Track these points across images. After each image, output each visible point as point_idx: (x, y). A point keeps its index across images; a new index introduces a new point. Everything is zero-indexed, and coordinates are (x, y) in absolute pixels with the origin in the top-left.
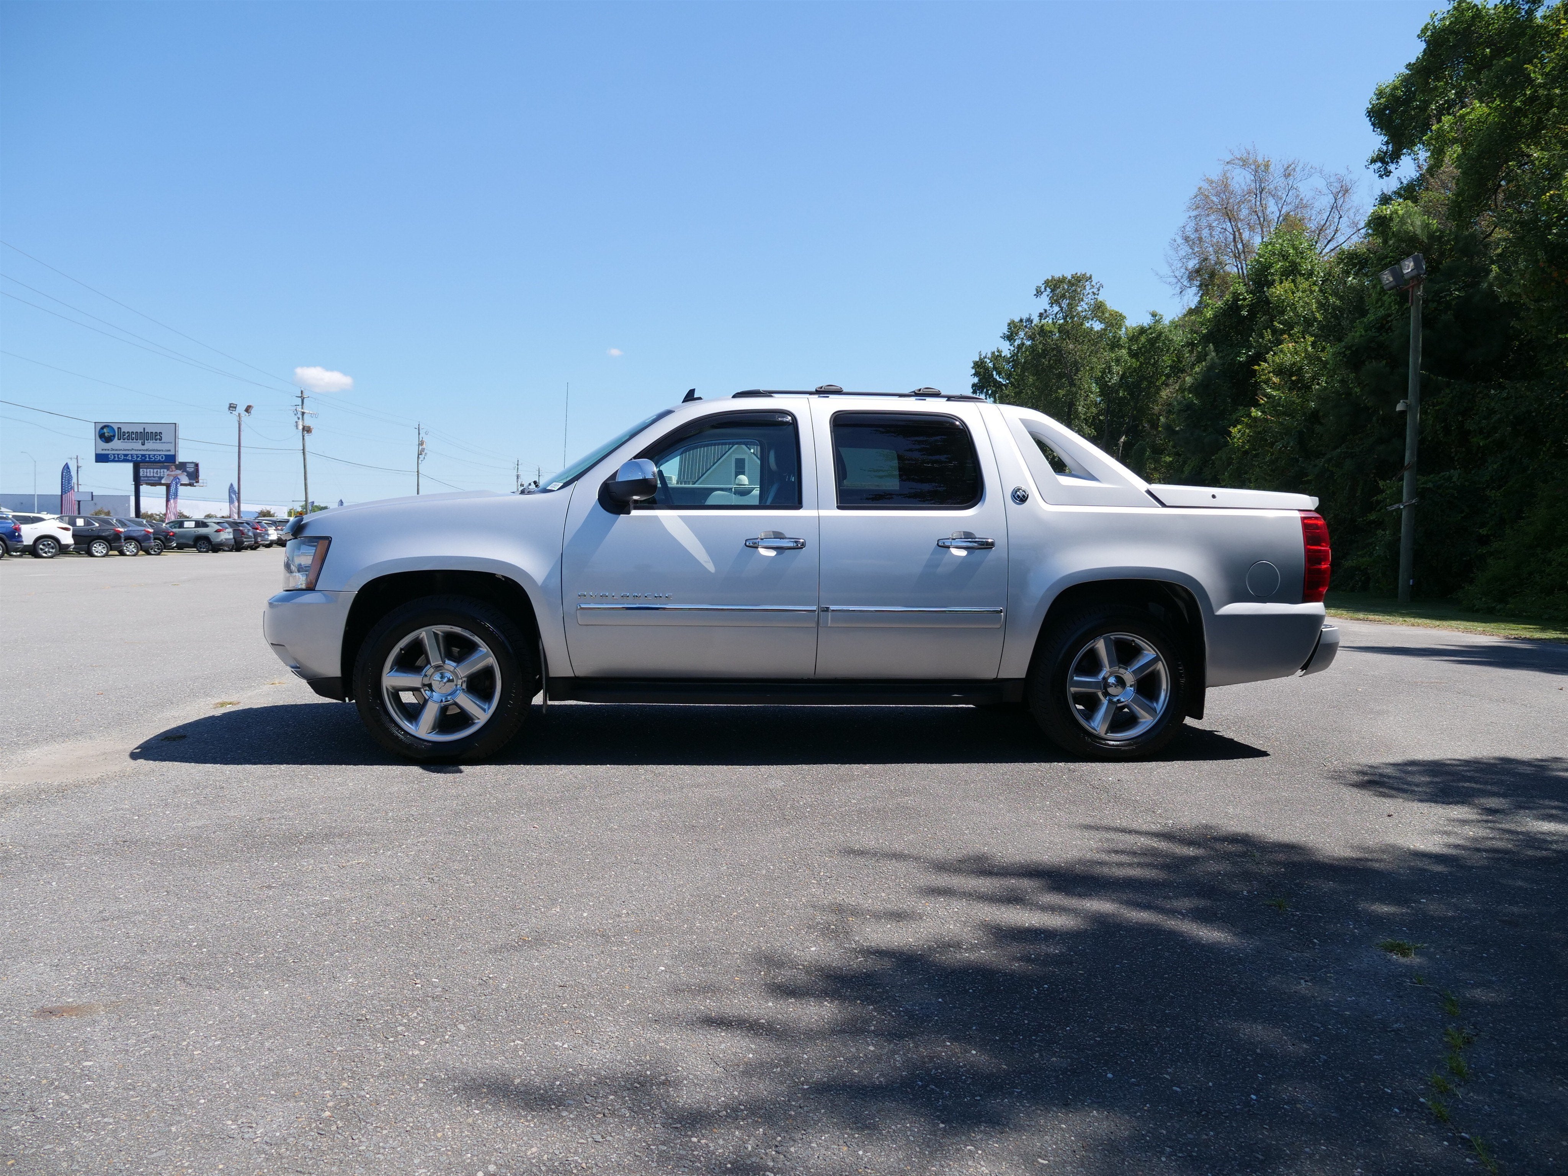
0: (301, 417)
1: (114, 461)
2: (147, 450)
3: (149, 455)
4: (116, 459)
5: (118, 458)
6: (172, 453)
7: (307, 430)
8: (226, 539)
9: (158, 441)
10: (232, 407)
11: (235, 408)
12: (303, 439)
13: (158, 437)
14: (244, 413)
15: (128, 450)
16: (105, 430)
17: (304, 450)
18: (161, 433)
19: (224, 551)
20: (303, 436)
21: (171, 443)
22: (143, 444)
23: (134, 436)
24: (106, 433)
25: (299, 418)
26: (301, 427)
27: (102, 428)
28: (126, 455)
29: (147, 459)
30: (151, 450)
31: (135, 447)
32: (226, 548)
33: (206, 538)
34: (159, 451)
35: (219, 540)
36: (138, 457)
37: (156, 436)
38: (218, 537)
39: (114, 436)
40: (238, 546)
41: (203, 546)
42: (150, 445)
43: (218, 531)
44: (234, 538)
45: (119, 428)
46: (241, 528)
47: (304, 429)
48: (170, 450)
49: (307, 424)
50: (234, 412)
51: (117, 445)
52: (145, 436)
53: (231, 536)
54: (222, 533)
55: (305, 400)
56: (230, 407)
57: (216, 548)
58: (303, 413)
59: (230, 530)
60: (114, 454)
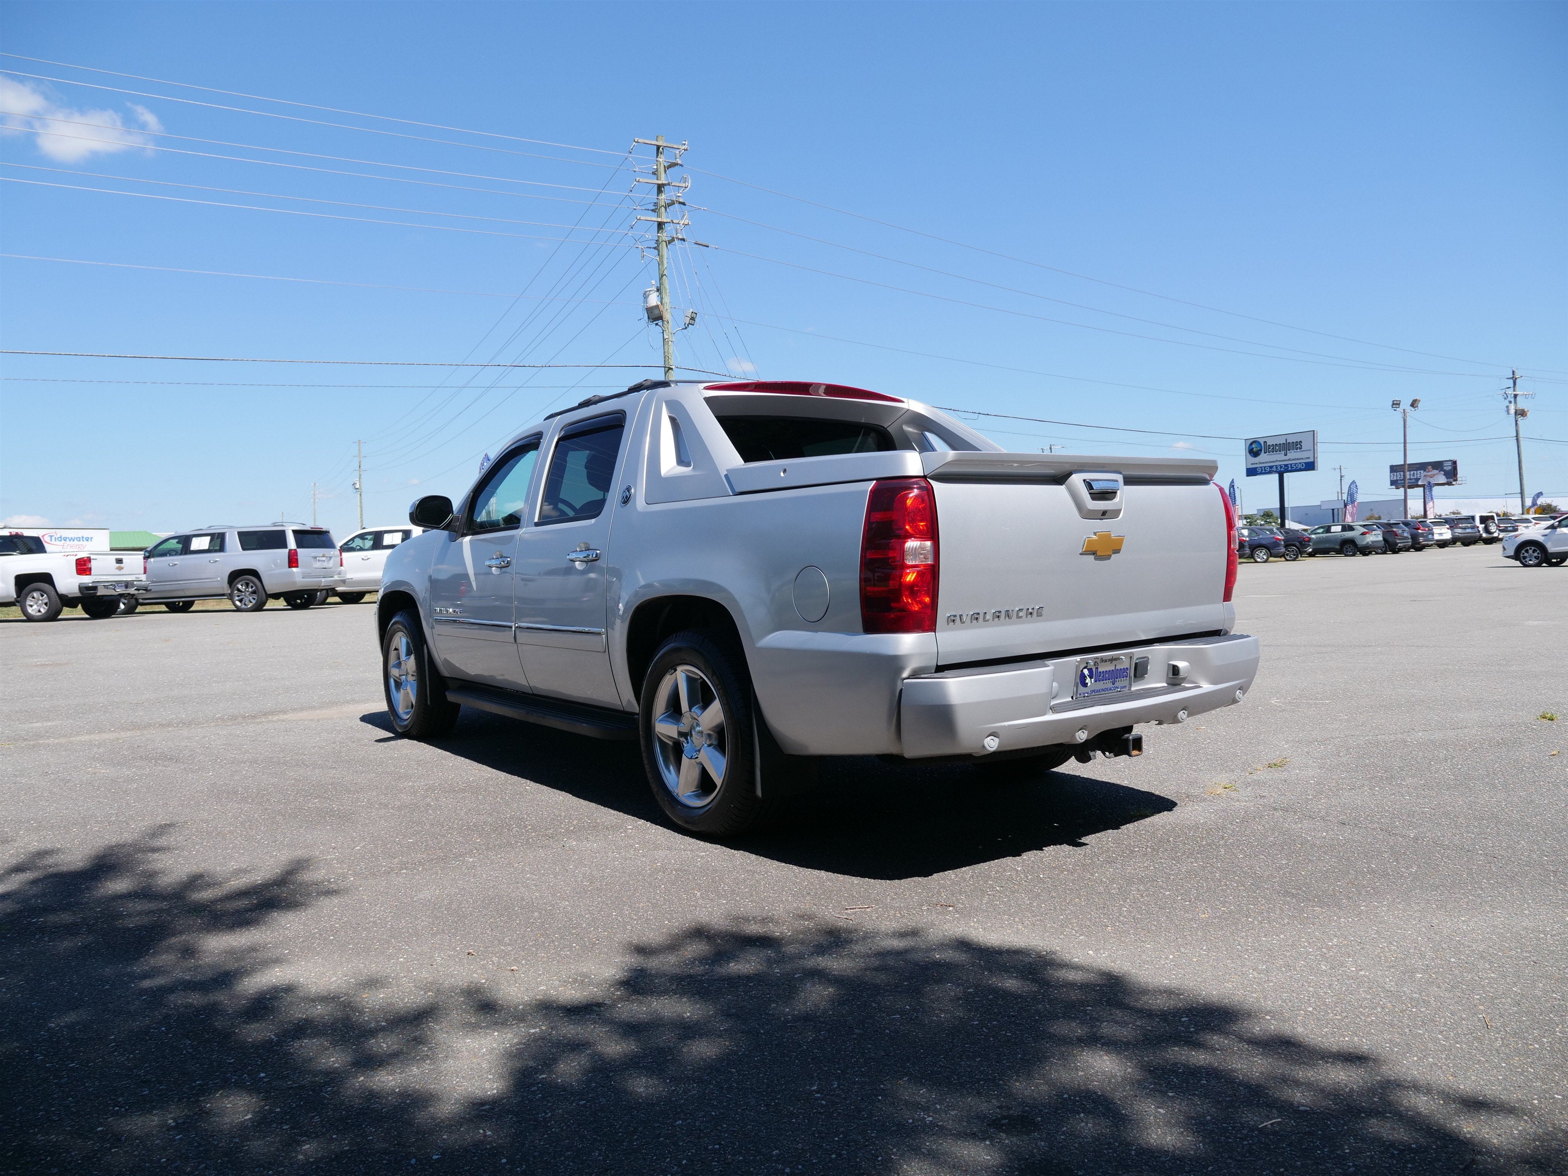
0: (1513, 400)
1: (1261, 473)
2: (1289, 460)
3: (1291, 464)
4: (1263, 471)
5: (1265, 470)
6: (1311, 460)
7: (1521, 413)
8: (1372, 542)
9: (1299, 450)
10: (1396, 404)
11: (1399, 404)
12: (1516, 424)
13: (1299, 446)
14: (1409, 409)
15: (1273, 462)
16: (1253, 446)
17: (1517, 436)
18: (1301, 442)
19: (1377, 553)
20: (1516, 421)
21: (1310, 450)
22: (1286, 455)
23: (1277, 448)
24: (1254, 449)
25: (1510, 402)
26: (1512, 411)
27: (1251, 444)
28: (1271, 467)
29: (1290, 469)
30: (1293, 460)
31: (1278, 458)
32: (1380, 551)
33: (1351, 542)
34: (1300, 459)
35: (1365, 543)
36: (1281, 467)
37: (1297, 446)
38: (1364, 539)
39: (1261, 450)
40: (1390, 546)
41: (1349, 550)
42: (1292, 455)
43: (1363, 534)
44: (1384, 539)
45: (1265, 442)
46: (1394, 529)
47: (1516, 413)
48: (1309, 458)
49: (1520, 406)
50: (1398, 409)
51: (1264, 458)
52: (1287, 446)
53: (1380, 538)
54: (1367, 535)
55: (1517, 381)
56: (1393, 404)
57: (1366, 551)
58: (1515, 396)
59: (1379, 532)
60: (1261, 467)
